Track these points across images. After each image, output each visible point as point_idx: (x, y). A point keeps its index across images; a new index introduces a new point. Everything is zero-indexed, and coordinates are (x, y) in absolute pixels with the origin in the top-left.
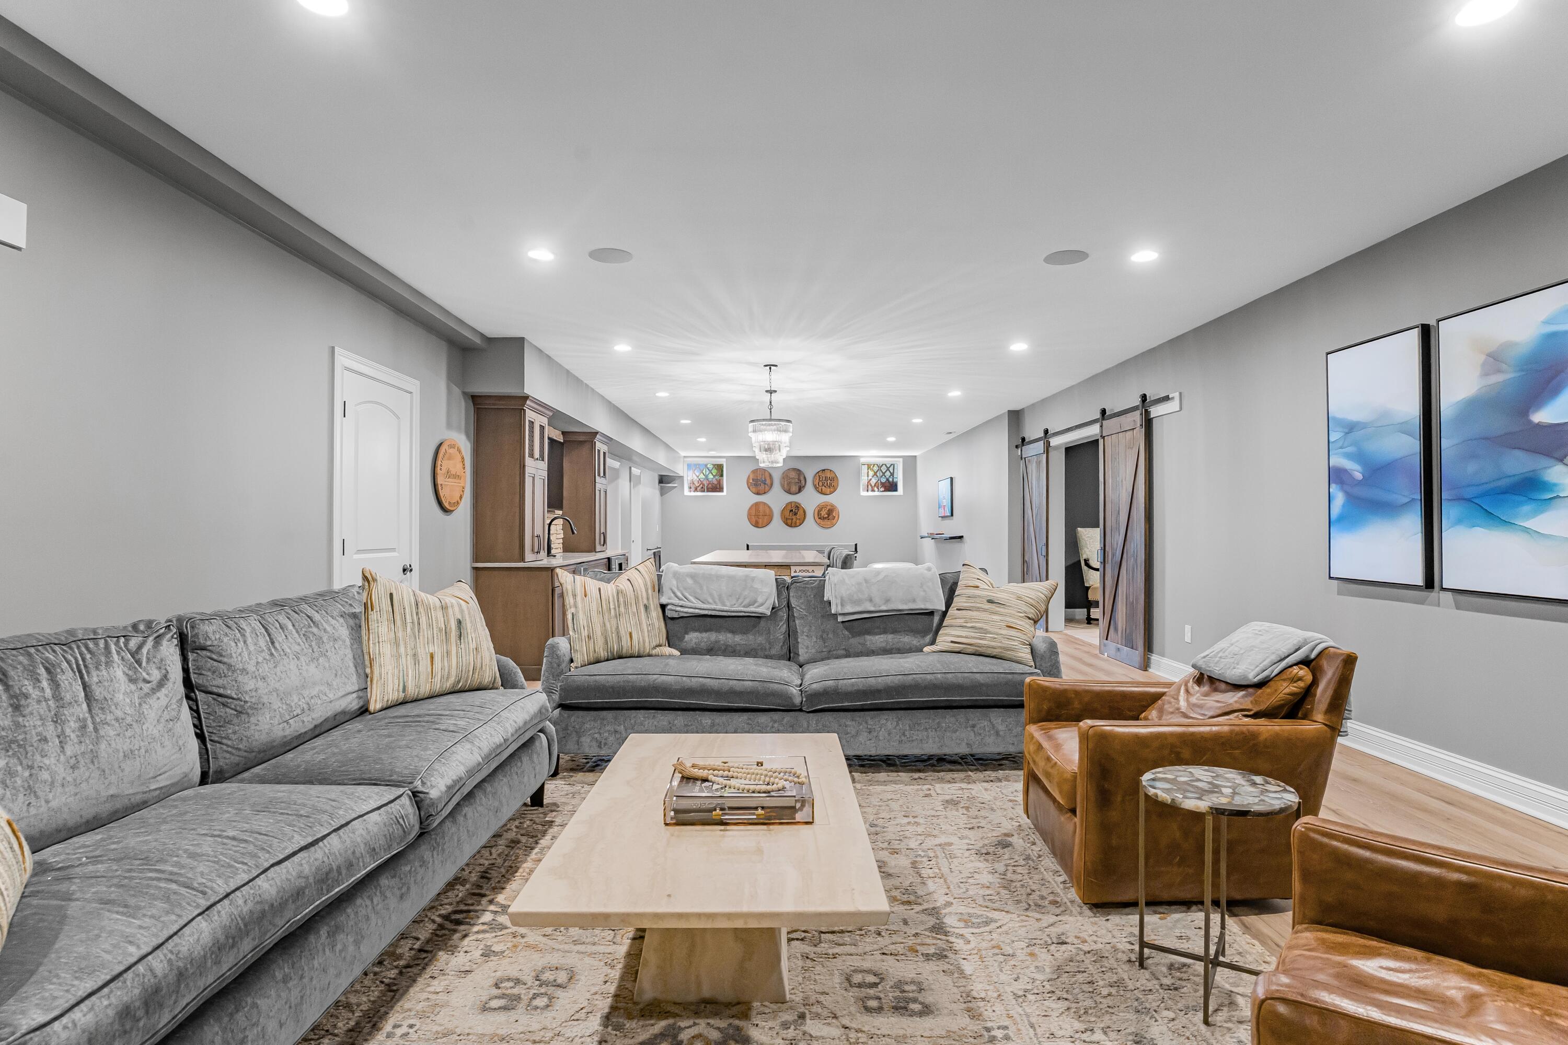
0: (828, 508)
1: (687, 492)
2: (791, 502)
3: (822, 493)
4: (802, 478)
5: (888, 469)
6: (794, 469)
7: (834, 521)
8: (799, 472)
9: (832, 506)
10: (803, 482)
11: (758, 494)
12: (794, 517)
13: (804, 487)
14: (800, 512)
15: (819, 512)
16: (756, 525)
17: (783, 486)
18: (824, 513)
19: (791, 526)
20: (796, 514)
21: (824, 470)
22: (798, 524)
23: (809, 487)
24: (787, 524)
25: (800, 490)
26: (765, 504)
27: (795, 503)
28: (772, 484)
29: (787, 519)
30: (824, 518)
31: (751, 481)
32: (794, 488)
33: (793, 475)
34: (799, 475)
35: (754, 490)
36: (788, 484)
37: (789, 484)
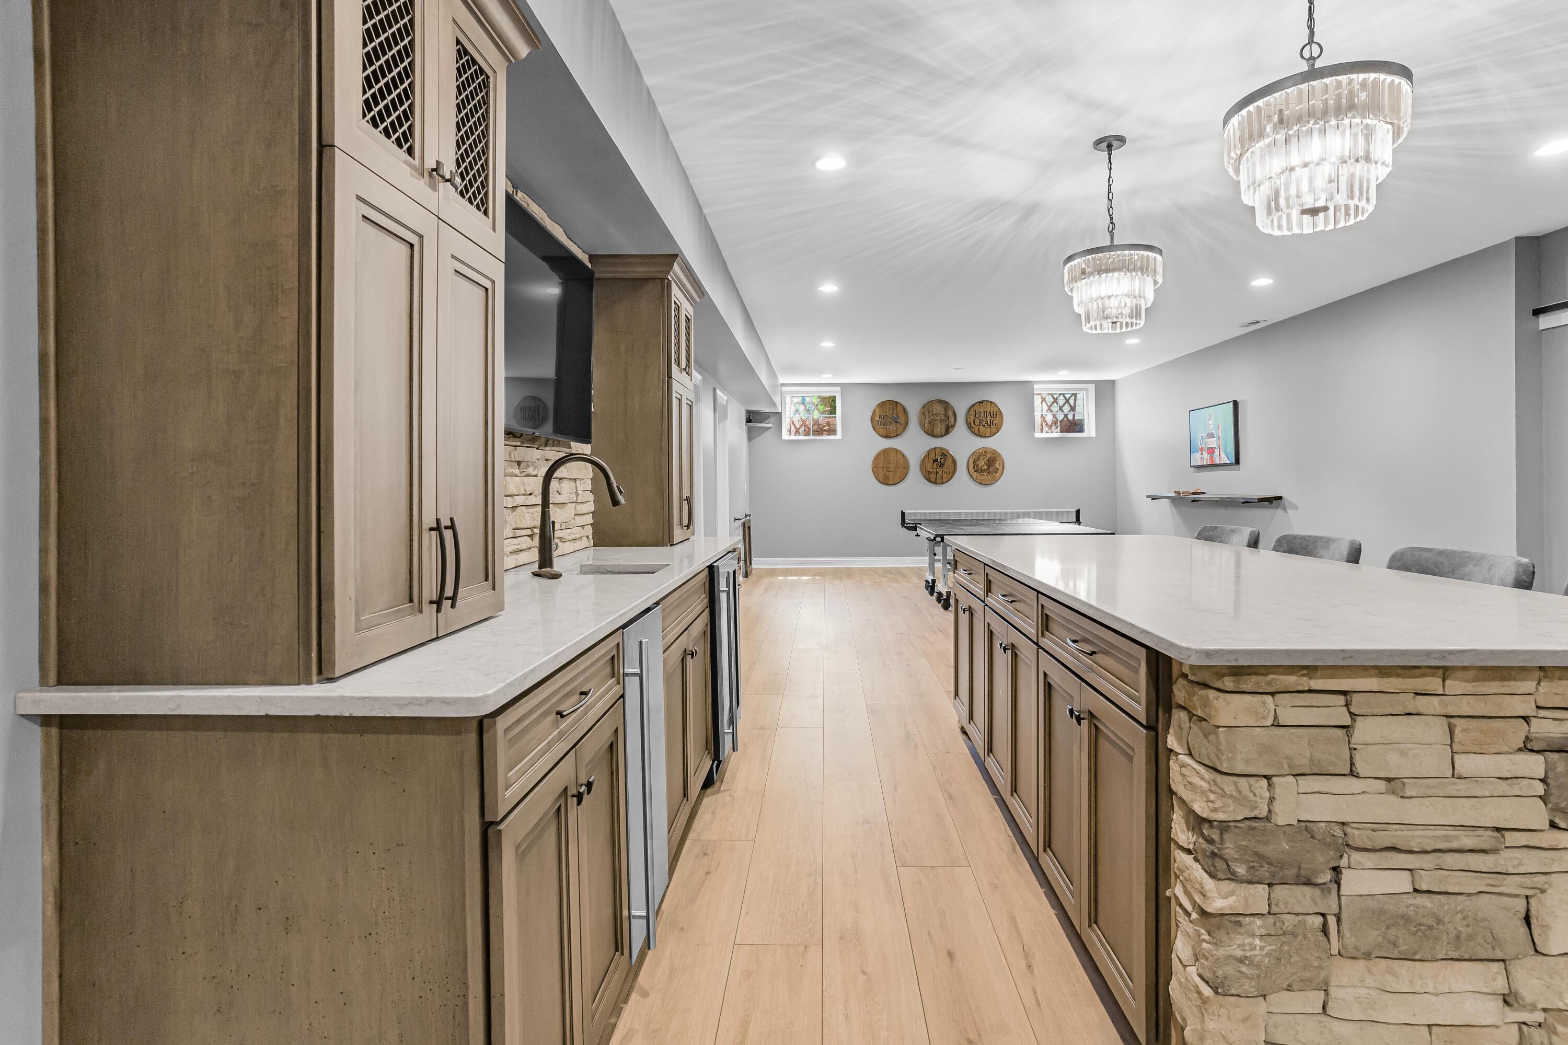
0: (988, 456)
1: (785, 436)
2: (935, 449)
3: (979, 435)
4: (950, 414)
6: (940, 401)
7: (997, 475)
8: (946, 405)
9: (994, 452)
10: (952, 419)
11: (887, 436)
12: (939, 470)
13: (953, 426)
14: (949, 462)
15: (975, 462)
16: (885, 481)
17: (922, 425)
18: (982, 463)
19: (935, 483)
20: (942, 465)
21: (982, 402)
22: (945, 480)
23: (961, 424)
24: (929, 480)
25: (948, 431)
26: (897, 451)
27: (941, 449)
28: (907, 423)
29: (929, 473)
30: (982, 471)
31: (877, 418)
32: (940, 429)
33: (938, 409)
34: (946, 410)
35: (881, 431)
36: (930, 423)
37: (932, 422)
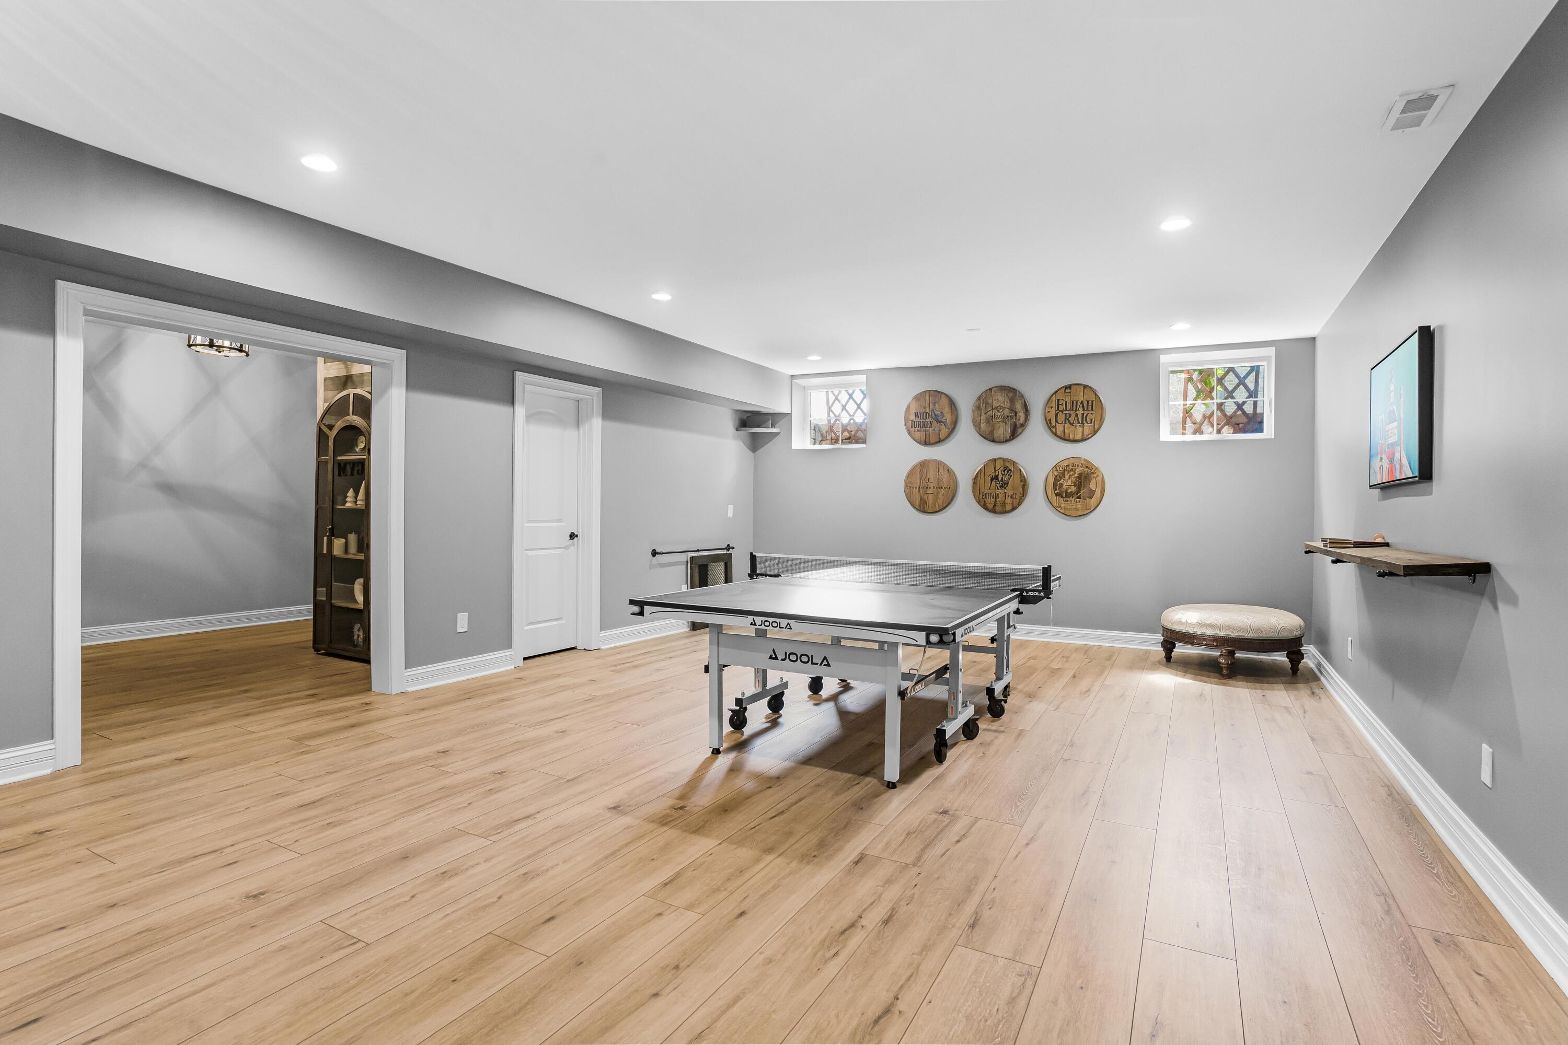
0: (1078, 471)
2: (994, 460)
3: (1064, 438)
4: (1019, 406)
5: (1242, 382)
6: (1002, 388)
7: (1093, 501)
8: (1012, 393)
9: (1088, 465)
10: (1021, 415)
11: (926, 443)
12: (1000, 492)
13: (1022, 425)
14: (1015, 481)
15: (1056, 480)
16: (923, 507)
17: (977, 425)
18: (1068, 483)
19: (993, 511)
20: (1004, 485)
21: (1069, 387)
22: (1008, 507)
23: (1036, 424)
24: (985, 507)
25: (1014, 434)
26: (939, 464)
27: (1004, 460)
28: (955, 423)
29: (985, 496)
30: (1068, 495)
31: (912, 417)
32: (1002, 430)
33: (1000, 399)
34: (1012, 401)
35: (918, 435)
36: (988, 422)
37: (990, 420)
